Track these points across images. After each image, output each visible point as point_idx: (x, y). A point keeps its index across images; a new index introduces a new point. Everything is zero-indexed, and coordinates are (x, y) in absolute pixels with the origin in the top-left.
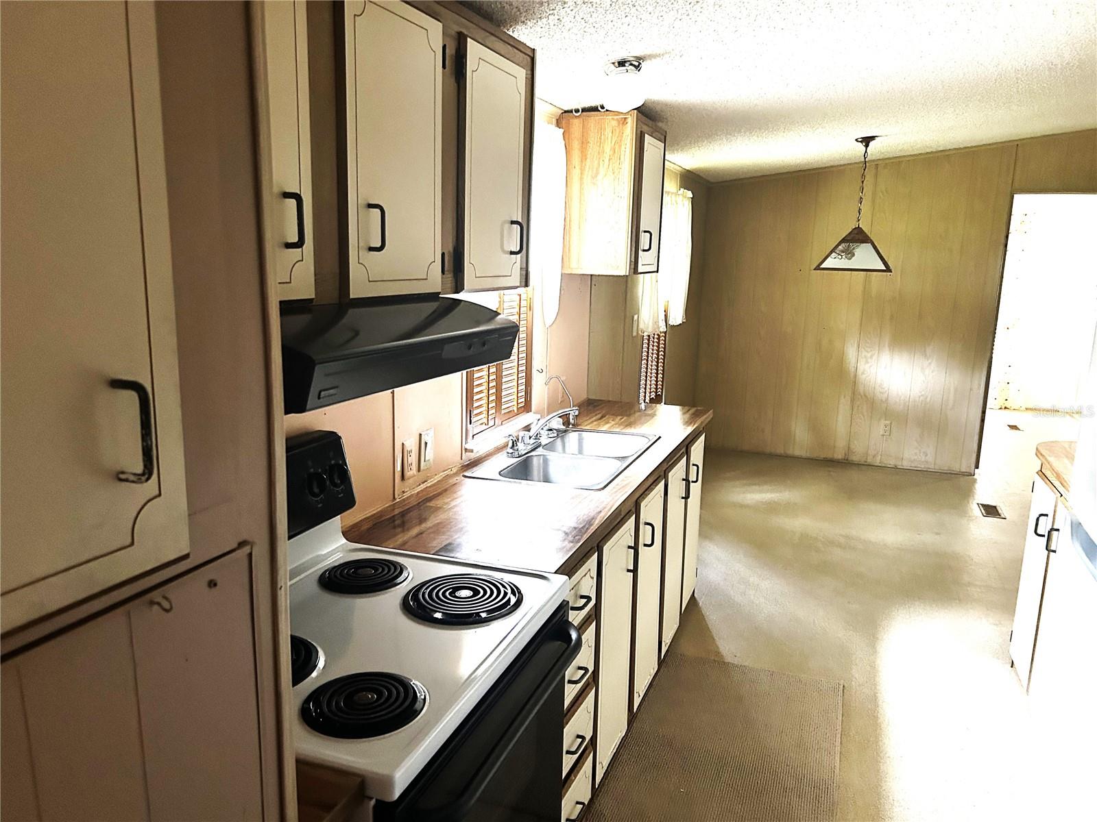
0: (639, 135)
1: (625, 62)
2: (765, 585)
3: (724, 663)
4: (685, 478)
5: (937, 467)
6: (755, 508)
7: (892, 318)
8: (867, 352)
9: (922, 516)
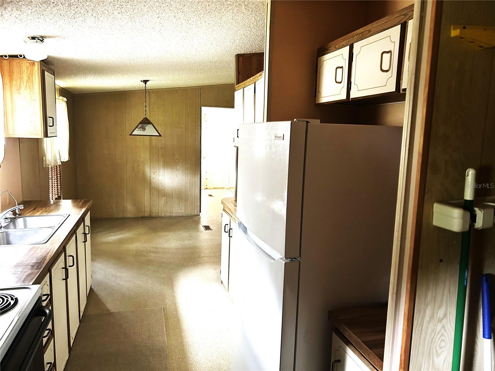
0: (42, 71)
1: (35, 38)
2: (124, 275)
3: (111, 313)
4: (83, 232)
5: (186, 214)
6: (114, 243)
7: (162, 155)
8: (154, 170)
9: (184, 234)
